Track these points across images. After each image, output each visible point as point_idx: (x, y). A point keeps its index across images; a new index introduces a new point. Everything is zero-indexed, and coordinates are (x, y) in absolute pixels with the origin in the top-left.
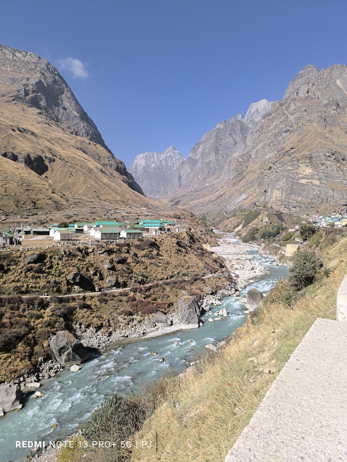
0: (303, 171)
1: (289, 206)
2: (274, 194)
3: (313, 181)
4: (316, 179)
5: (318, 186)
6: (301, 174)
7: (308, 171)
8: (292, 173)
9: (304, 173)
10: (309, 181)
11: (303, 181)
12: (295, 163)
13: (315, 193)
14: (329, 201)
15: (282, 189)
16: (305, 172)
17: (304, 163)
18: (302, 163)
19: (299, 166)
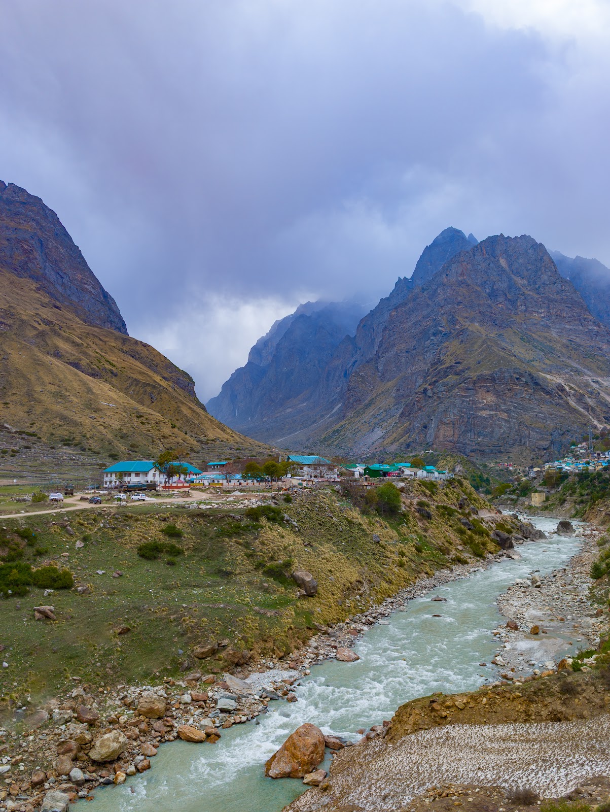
0: (483, 399)
1: (465, 449)
2: (442, 432)
3: (498, 413)
4: (503, 411)
5: (506, 420)
6: (480, 403)
7: (490, 399)
8: (466, 401)
9: (485, 401)
10: (492, 413)
11: (484, 413)
12: (471, 386)
13: (502, 431)
14: (523, 443)
15: (453, 424)
16: (485, 399)
17: (483, 386)
18: (480, 387)
19: (476, 390)
